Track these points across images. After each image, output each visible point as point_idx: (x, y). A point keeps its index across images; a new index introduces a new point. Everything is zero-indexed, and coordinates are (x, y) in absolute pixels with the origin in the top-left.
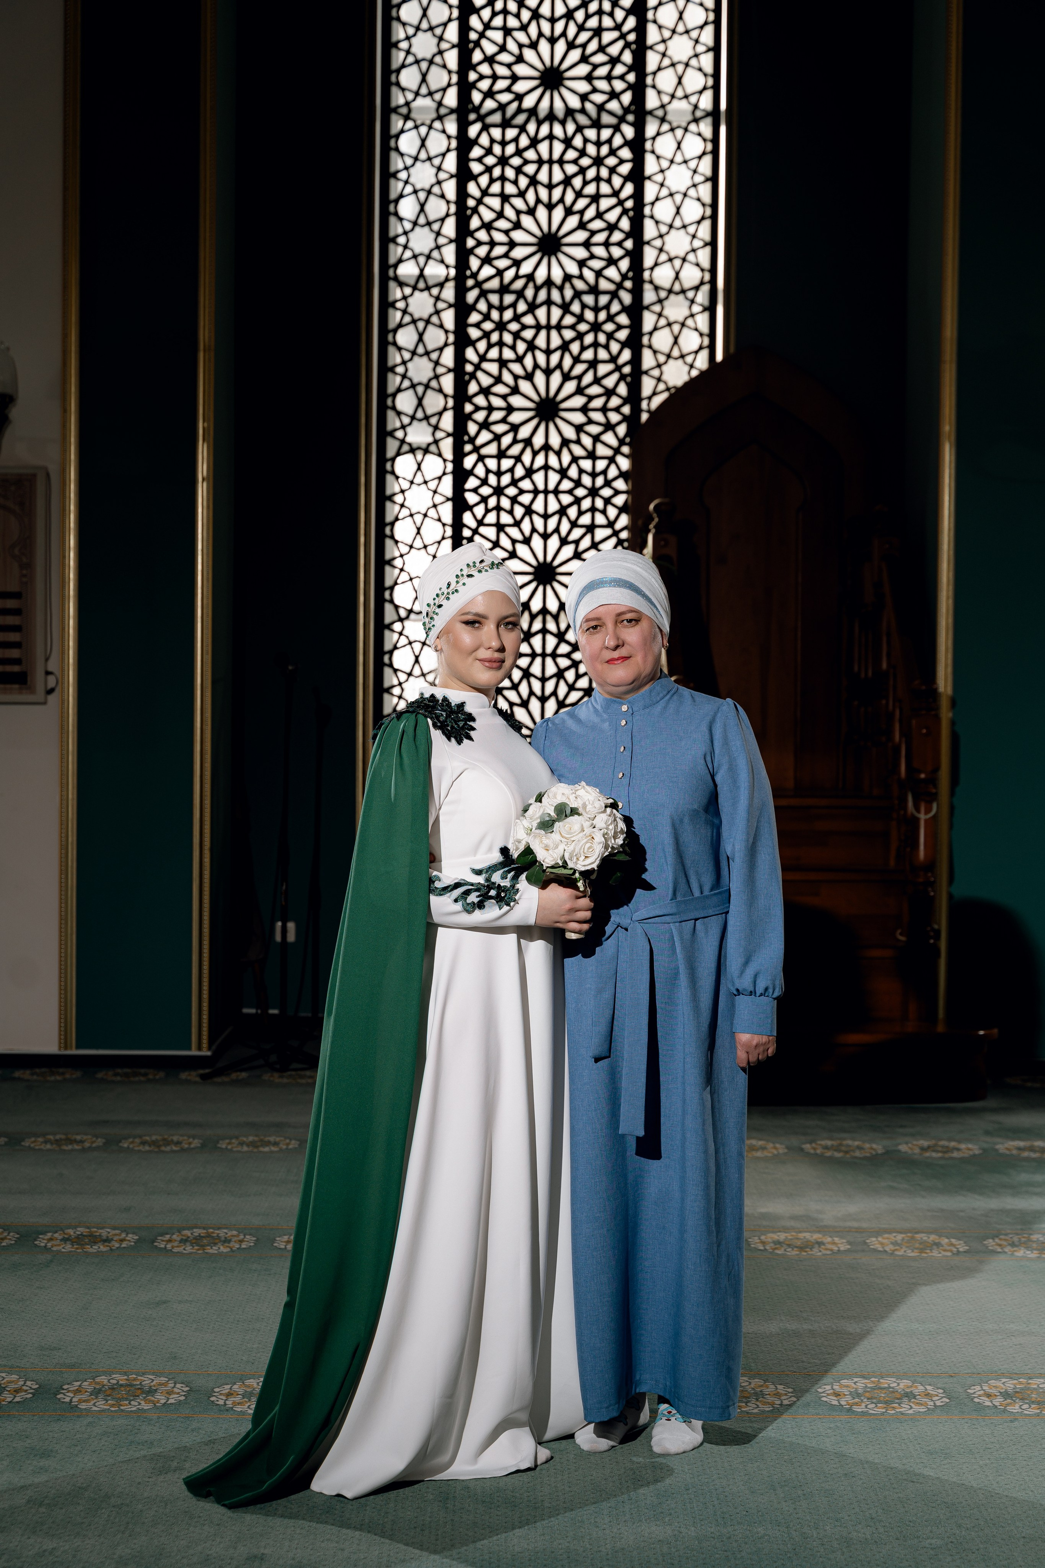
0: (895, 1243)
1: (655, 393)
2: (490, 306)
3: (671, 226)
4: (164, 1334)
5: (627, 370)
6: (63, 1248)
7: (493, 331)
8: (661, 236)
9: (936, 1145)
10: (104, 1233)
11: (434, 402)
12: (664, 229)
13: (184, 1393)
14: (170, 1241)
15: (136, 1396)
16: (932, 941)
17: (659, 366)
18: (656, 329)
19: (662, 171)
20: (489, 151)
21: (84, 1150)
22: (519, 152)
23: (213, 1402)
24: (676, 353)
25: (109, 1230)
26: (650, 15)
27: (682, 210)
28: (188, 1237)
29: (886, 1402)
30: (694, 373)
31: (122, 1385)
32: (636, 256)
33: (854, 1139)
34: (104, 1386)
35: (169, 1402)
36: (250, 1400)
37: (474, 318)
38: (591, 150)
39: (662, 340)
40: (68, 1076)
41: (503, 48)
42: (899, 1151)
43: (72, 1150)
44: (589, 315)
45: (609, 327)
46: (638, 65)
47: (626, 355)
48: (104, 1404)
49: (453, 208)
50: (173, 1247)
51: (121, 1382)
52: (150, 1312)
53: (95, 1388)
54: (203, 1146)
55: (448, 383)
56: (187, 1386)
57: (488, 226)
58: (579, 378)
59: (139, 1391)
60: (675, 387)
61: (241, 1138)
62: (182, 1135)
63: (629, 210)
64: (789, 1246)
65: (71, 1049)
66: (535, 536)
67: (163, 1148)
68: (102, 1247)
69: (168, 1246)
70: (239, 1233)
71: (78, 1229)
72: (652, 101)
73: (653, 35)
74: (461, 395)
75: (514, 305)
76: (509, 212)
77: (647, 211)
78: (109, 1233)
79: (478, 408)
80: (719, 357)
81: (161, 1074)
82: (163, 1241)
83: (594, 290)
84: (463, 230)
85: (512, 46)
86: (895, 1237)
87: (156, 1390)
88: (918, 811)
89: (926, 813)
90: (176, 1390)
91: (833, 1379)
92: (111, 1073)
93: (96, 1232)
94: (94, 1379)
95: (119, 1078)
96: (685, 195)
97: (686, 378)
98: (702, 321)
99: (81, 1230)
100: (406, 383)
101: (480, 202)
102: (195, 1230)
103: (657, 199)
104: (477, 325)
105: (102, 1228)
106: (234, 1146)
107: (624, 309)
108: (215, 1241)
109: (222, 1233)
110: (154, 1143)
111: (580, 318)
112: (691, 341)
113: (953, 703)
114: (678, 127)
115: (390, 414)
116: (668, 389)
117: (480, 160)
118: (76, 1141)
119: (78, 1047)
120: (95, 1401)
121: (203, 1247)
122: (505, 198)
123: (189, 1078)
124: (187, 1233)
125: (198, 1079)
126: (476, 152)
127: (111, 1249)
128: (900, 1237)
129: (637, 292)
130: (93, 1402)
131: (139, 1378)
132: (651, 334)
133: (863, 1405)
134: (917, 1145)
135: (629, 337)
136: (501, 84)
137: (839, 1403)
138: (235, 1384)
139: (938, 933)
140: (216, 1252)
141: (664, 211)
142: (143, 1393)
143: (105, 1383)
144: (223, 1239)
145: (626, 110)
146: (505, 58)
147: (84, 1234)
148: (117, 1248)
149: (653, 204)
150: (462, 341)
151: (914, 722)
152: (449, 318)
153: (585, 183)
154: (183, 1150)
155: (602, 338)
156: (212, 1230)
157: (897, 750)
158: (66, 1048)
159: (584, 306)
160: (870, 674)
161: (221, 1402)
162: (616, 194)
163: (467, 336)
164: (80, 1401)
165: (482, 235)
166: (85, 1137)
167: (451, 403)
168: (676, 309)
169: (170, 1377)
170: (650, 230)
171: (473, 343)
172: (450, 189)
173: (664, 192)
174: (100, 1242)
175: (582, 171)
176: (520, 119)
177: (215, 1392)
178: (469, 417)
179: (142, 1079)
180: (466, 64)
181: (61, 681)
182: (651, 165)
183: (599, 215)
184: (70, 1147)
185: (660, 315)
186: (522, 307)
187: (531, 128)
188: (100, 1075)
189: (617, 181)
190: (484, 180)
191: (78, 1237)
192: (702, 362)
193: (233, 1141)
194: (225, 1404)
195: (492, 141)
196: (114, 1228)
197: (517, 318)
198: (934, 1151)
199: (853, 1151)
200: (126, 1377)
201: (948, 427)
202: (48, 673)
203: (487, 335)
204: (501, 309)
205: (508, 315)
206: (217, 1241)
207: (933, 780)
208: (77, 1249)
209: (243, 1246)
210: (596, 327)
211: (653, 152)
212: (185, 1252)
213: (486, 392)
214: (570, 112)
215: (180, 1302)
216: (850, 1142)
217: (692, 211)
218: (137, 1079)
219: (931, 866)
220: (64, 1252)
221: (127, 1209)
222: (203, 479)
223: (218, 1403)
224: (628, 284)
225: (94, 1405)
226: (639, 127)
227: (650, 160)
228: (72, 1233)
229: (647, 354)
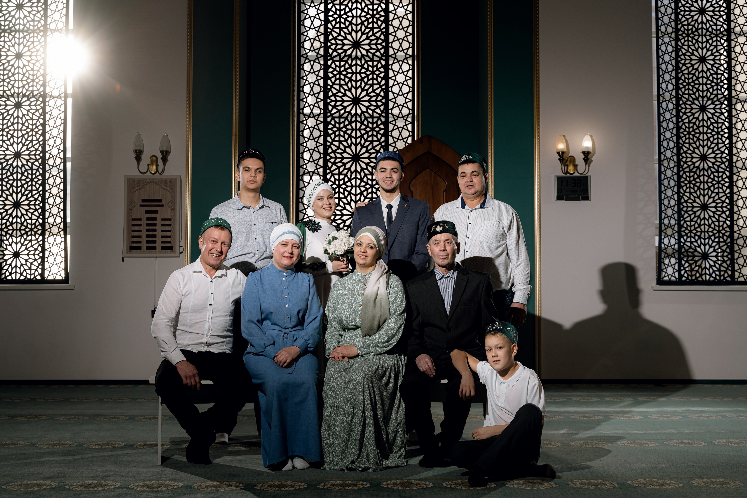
2: (336, 122)
3: (398, 95)
5: (383, 144)
7: (336, 131)
8: (395, 98)
11: (316, 156)
12: (396, 96)
17: (395, 142)
18: (393, 130)
19: (395, 76)
20: (335, 70)
22: (345, 70)
24: (400, 138)
26: (390, 23)
27: (402, 89)
30: (407, 144)
32: (386, 105)
37: (330, 126)
38: (370, 69)
39: (396, 133)
41: (339, 35)
44: (370, 125)
45: (377, 129)
46: (386, 40)
47: (383, 139)
49: (322, 89)
55: (321, 149)
57: (334, 95)
58: (367, 147)
63: (384, 89)
66: (352, 202)
72: (391, 52)
73: (391, 30)
74: (326, 153)
75: (344, 122)
76: (342, 90)
77: (390, 89)
79: (332, 158)
80: (416, 139)
83: (372, 117)
84: (326, 97)
85: (342, 34)
96: (403, 84)
97: (404, 146)
98: (410, 127)
100: (306, 149)
101: (332, 87)
103: (393, 85)
104: (331, 129)
107: (382, 123)
111: (367, 126)
112: (405, 134)
114: (400, 61)
115: (301, 160)
117: (332, 72)
122: (340, 85)
126: (330, 70)
129: (387, 117)
135: (384, 133)
136: (339, 47)
141: (396, 89)
145: (382, 55)
146: (340, 38)
149: (392, 87)
150: (326, 134)
152: (321, 127)
153: (368, 80)
155: (375, 133)
159: (368, 122)
162: (379, 84)
163: (328, 133)
165: (333, 98)
167: (322, 156)
168: (400, 123)
170: (391, 96)
171: (330, 135)
172: (321, 82)
173: (396, 83)
175: (367, 76)
176: (346, 59)
178: (329, 161)
180: (326, 40)
182: (391, 74)
183: (373, 91)
185: (395, 125)
186: (347, 123)
187: (349, 61)
189: (379, 79)
190: (333, 79)
192: (410, 141)
195: (336, 66)
197: (345, 126)
203: (334, 132)
204: (340, 123)
205: (342, 125)
211: (392, 69)
213: (334, 152)
214: (363, 56)
217: (406, 89)
224: (384, 114)
226: (387, 61)
227: (390, 72)
229: (391, 139)
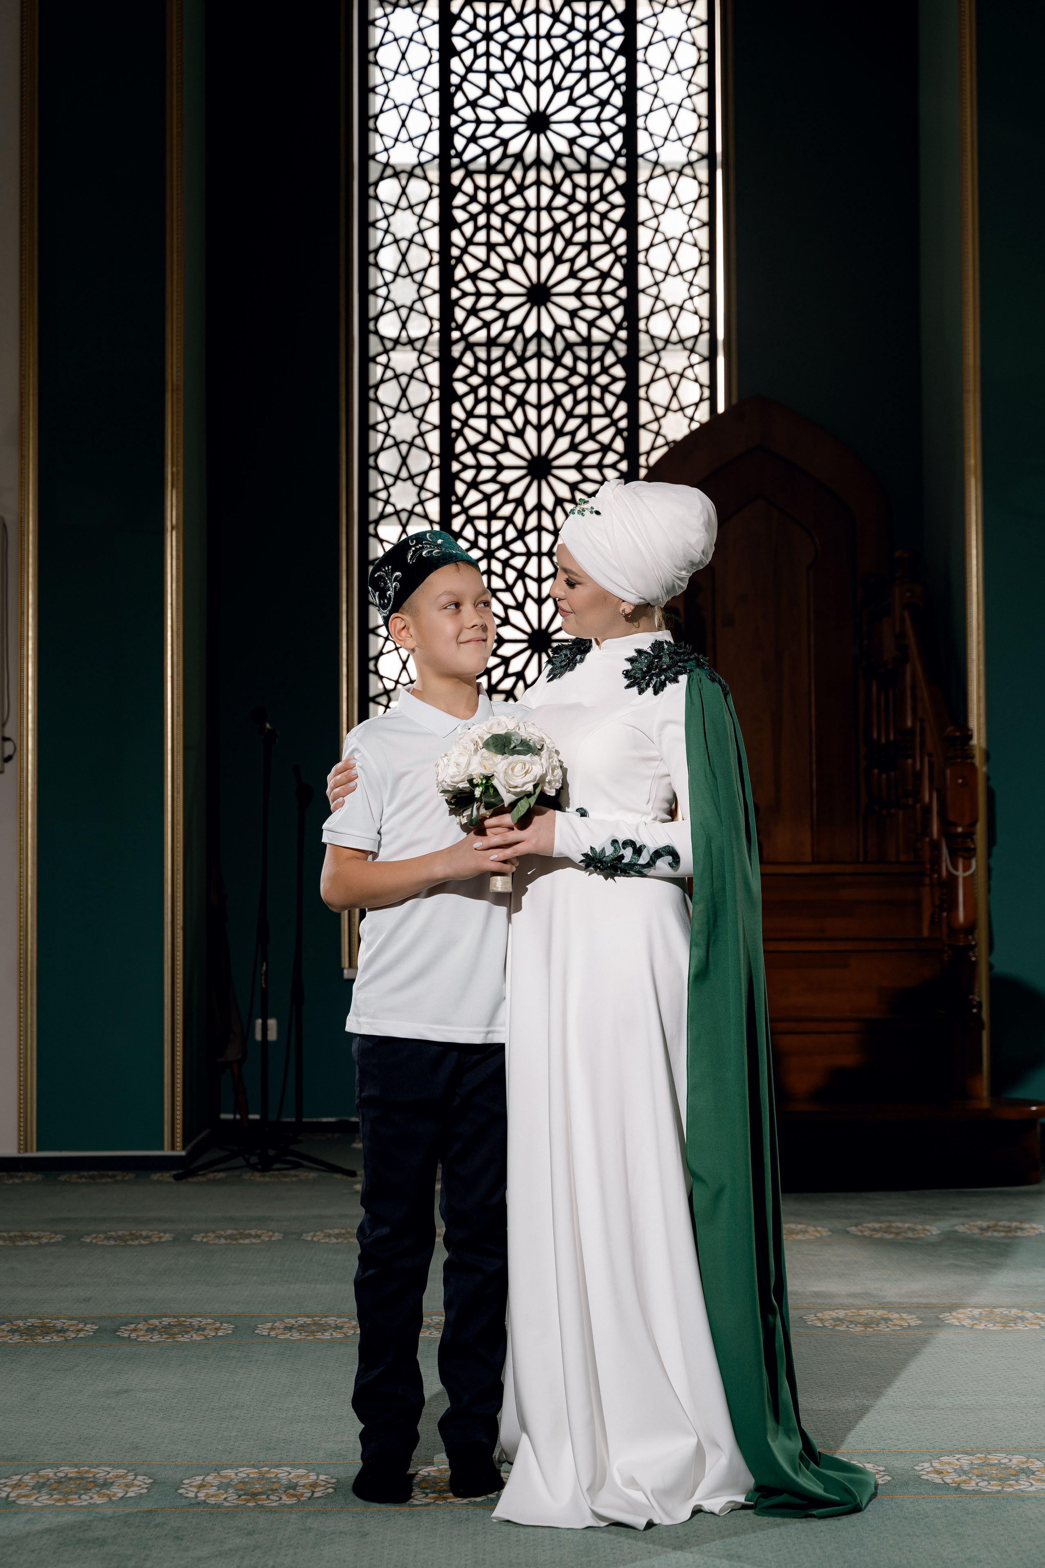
0: (973, 1318)
1: (653, 448)
2: (477, 360)
3: (667, 273)
4: (124, 1423)
5: (623, 424)
6: (10, 1339)
7: (480, 386)
8: (657, 284)
9: (996, 1225)
10: (59, 1324)
11: (419, 461)
12: (659, 276)
13: (146, 1486)
14: (135, 1330)
15: (88, 1489)
16: (975, 1011)
17: (657, 419)
18: (653, 380)
19: (656, 216)
20: (473, 199)
21: (40, 1245)
22: (505, 199)
23: (181, 1494)
24: (675, 405)
25: (64, 1321)
26: (639, 55)
27: (678, 257)
28: (156, 1326)
29: (1000, 1479)
30: (695, 426)
31: (71, 1479)
32: (630, 305)
33: (904, 1222)
34: (49, 1479)
35: (128, 1495)
36: (226, 1492)
37: (460, 372)
38: (581, 195)
39: (660, 392)
40: (27, 1179)
41: (486, 92)
42: (956, 1231)
43: (27, 1246)
44: (582, 368)
45: (604, 380)
46: (629, 107)
47: (622, 409)
48: (48, 1499)
49: (436, 258)
50: (138, 1336)
51: (70, 1475)
52: (109, 1402)
53: (38, 1482)
54: (175, 1240)
55: (433, 440)
56: (150, 1478)
57: (473, 277)
58: (573, 433)
59: (92, 1484)
60: (674, 442)
61: (218, 1232)
62: (151, 1231)
63: (622, 257)
64: (851, 1322)
65: (32, 1151)
66: (529, 601)
67: (130, 1242)
68: (55, 1337)
69: (132, 1335)
70: (215, 1321)
71: (29, 1320)
72: (643, 144)
73: (643, 76)
74: (447, 454)
75: (502, 359)
76: (495, 262)
77: (641, 257)
78: (64, 1323)
79: (465, 467)
80: (721, 408)
81: (131, 1176)
82: (127, 1330)
83: (587, 342)
84: (447, 281)
85: (495, 89)
86: (971, 1312)
87: (112, 1483)
88: (956, 869)
89: (965, 870)
90: (136, 1482)
91: (931, 1456)
92: (75, 1176)
93: (50, 1323)
94: (37, 1472)
95: (84, 1180)
96: (681, 240)
97: (686, 432)
98: (703, 371)
99: (31, 1321)
100: (389, 442)
101: (464, 251)
102: (164, 1319)
103: (652, 245)
104: (464, 380)
105: (57, 1319)
106: (210, 1239)
107: (619, 361)
108: (186, 1329)
109: (195, 1322)
110: (120, 1238)
111: (573, 371)
112: (690, 392)
113: (988, 756)
114: (672, 170)
115: (373, 474)
116: (667, 444)
117: (464, 207)
118: (32, 1238)
119: (39, 1149)
120: (37, 1496)
121: (173, 1336)
122: (491, 247)
123: (161, 1179)
124: (156, 1322)
125: (171, 1180)
126: (460, 200)
127: (66, 1340)
128: (976, 1312)
129: (633, 342)
130: (34, 1497)
131: (92, 1470)
132: (648, 385)
133: (973, 1483)
134: (975, 1226)
135: (625, 390)
136: (485, 129)
137: (943, 1480)
138: (208, 1474)
139: (979, 1006)
140: (188, 1340)
141: (659, 257)
142: (96, 1486)
143: (50, 1476)
144: (196, 1327)
145: (618, 154)
146: (488, 101)
147: (36, 1325)
148: (73, 1338)
149: (647, 250)
150: (448, 397)
151: (948, 772)
152: (433, 372)
153: (576, 230)
154: (152, 1244)
155: (596, 392)
156: (183, 1319)
157: (927, 809)
158: (26, 1151)
159: (576, 358)
160: (892, 737)
161: (191, 1495)
162: (608, 240)
163: (454, 391)
164: (19, 1496)
165: (468, 286)
166: (42, 1234)
167: (437, 461)
168: (674, 360)
169: (130, 1468)
170: (644, 278)
171: (459, 399)
172: (433, 238)
173: (659, 238)
174: (54, 1332)
175: (572, 217)
176: (506, 165)
177: (184, 1484)
178: (456, 476)
179: (109, 1180)
180: (447, 108)
181: (19, 748)
182: (644, 210)
183: (591, 263)
184: (25, 1243)
185: (657, 366)
186: (510, 360)
187: (518, 174)
188: (62, 1178)
189: (609, 228)
190: (468, 229)
191: (28, 1328)
192: (703, 414)
193: (209, 1234)
194: (196, 1497)
195: (477, 188)
196: (71, 1319)
197: (505, 372)
198: (995, 1231)
199: (906, 1232)
200: (76, 1470)
201: (973, 460)
202: (5, 739)
203: (474, 390)
204: (489, 363)
205: (496, 368)
206: (189, 1329)
207: (970, 834)
208: (26, 1339)
209: (220, 1334)
210: (589, 380)
211: (646, 196)
212: (152, 1341)
213: (474, 449)
214: (558, 156)
215: (145, 1391)
216: (900, 1224)
217: (689, 257)
218: (104, 1180)
219: (971, 928)
220: (11, 1343)
221: (87, 1300)
222: (172, 528)
223: (187, 1495)
224: (623, 334)
225: (36, 1500)
226: (631, 171)
227: (643, 204)
228: (21, 1325)
229: (644, 407)
